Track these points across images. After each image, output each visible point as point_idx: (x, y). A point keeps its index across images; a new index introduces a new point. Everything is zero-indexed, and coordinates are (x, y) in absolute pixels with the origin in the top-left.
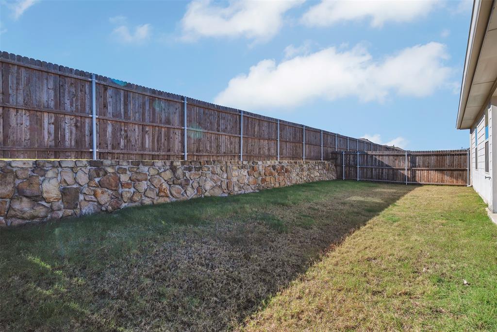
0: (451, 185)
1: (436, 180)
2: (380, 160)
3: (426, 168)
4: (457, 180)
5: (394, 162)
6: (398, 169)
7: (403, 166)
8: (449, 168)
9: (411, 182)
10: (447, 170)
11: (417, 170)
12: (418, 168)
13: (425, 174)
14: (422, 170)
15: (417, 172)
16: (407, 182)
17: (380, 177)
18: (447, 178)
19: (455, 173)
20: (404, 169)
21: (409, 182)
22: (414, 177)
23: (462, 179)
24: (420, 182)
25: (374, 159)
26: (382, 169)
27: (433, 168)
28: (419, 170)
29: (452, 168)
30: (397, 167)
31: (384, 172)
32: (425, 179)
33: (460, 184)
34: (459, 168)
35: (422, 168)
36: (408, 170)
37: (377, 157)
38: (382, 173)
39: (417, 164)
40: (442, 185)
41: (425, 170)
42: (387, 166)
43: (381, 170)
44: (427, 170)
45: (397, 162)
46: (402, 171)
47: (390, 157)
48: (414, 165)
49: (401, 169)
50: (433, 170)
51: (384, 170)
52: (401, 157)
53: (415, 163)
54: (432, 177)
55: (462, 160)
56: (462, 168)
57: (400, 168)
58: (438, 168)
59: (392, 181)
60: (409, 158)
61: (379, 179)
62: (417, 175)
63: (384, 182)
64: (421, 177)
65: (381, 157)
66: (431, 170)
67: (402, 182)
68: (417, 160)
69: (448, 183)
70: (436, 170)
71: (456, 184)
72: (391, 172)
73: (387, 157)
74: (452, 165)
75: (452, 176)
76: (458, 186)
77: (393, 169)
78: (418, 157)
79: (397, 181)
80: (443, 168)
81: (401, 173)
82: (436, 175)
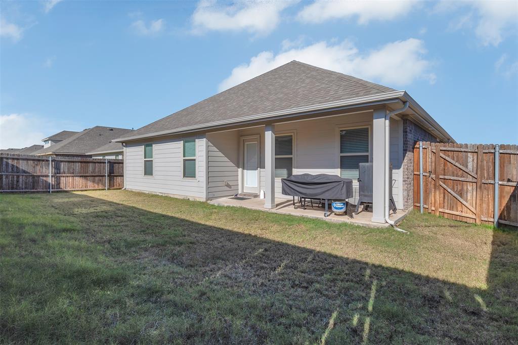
0: (93, 190)
1: (81, 186)
2: (15, 164)
3: (72, 175)
4: (98, 184)
5: (34, 167)
6: (39, 176)
7: (46, 172)
8: (92, 175)
9: (56, 190)
10: (90, 176)
11: (61, 176)
12: (64, 175)
13: (70, 180)
14: (68, 176)
15: (62, 178)
16: (51, 190)
17: (15, 186)
18: (90, 184)
19: (97, 178)
20: (48, 176)
21: (53, 190)
22: (59, 184)
23: (102, 184)
24: (65, 189)
25: (4, 163)
26: (18, 177)
27: (79, 175)
28: (64, 177)
29: (94, 175)
30: (39, 174)
31: (21, 180)
32: (70, 186)
33: (101, 188)
34: (100, 174)
35: (67, 175)
36: (52, 176)
37: (10, 161)
38: (18, 181)
39: (62, 171)
40: (86, 190)
41: (70, 176)
42: (24, 172)
43: (15, 177)
44: (72, 176)
45: (38, 168)
46: (44, 178)
47: (29, 162)
48: (58, 172)
49: (43, 176)
50: (78, 176)
51: (21, 177)
52: (43, 163)
53: (60, 170)
54: (77, 183)
55: (102, 167)
56: (102, 174)
57: (43, 174)
58: (83, 175)
59: (33, 190)
60: (53, 163)
61: (13, 188)
62: (62, 181)
63: (20, 192)
64: (66, 184)
65: (16, 161)
66: (76, 176)
67: (45, 190)
68: (62, 165)
69: (91, 188)
70: (80, 176)
71: (98, 188)
72: (31, 179)
73: (25, 162)
74: (94, 171)
75: (94, 182)
76: (99, 190)
77: (33, 177)
78: (63, 163)
79: (39, 190)
80: (87, 175)
81: (43, 180)
82: (81, 181)
